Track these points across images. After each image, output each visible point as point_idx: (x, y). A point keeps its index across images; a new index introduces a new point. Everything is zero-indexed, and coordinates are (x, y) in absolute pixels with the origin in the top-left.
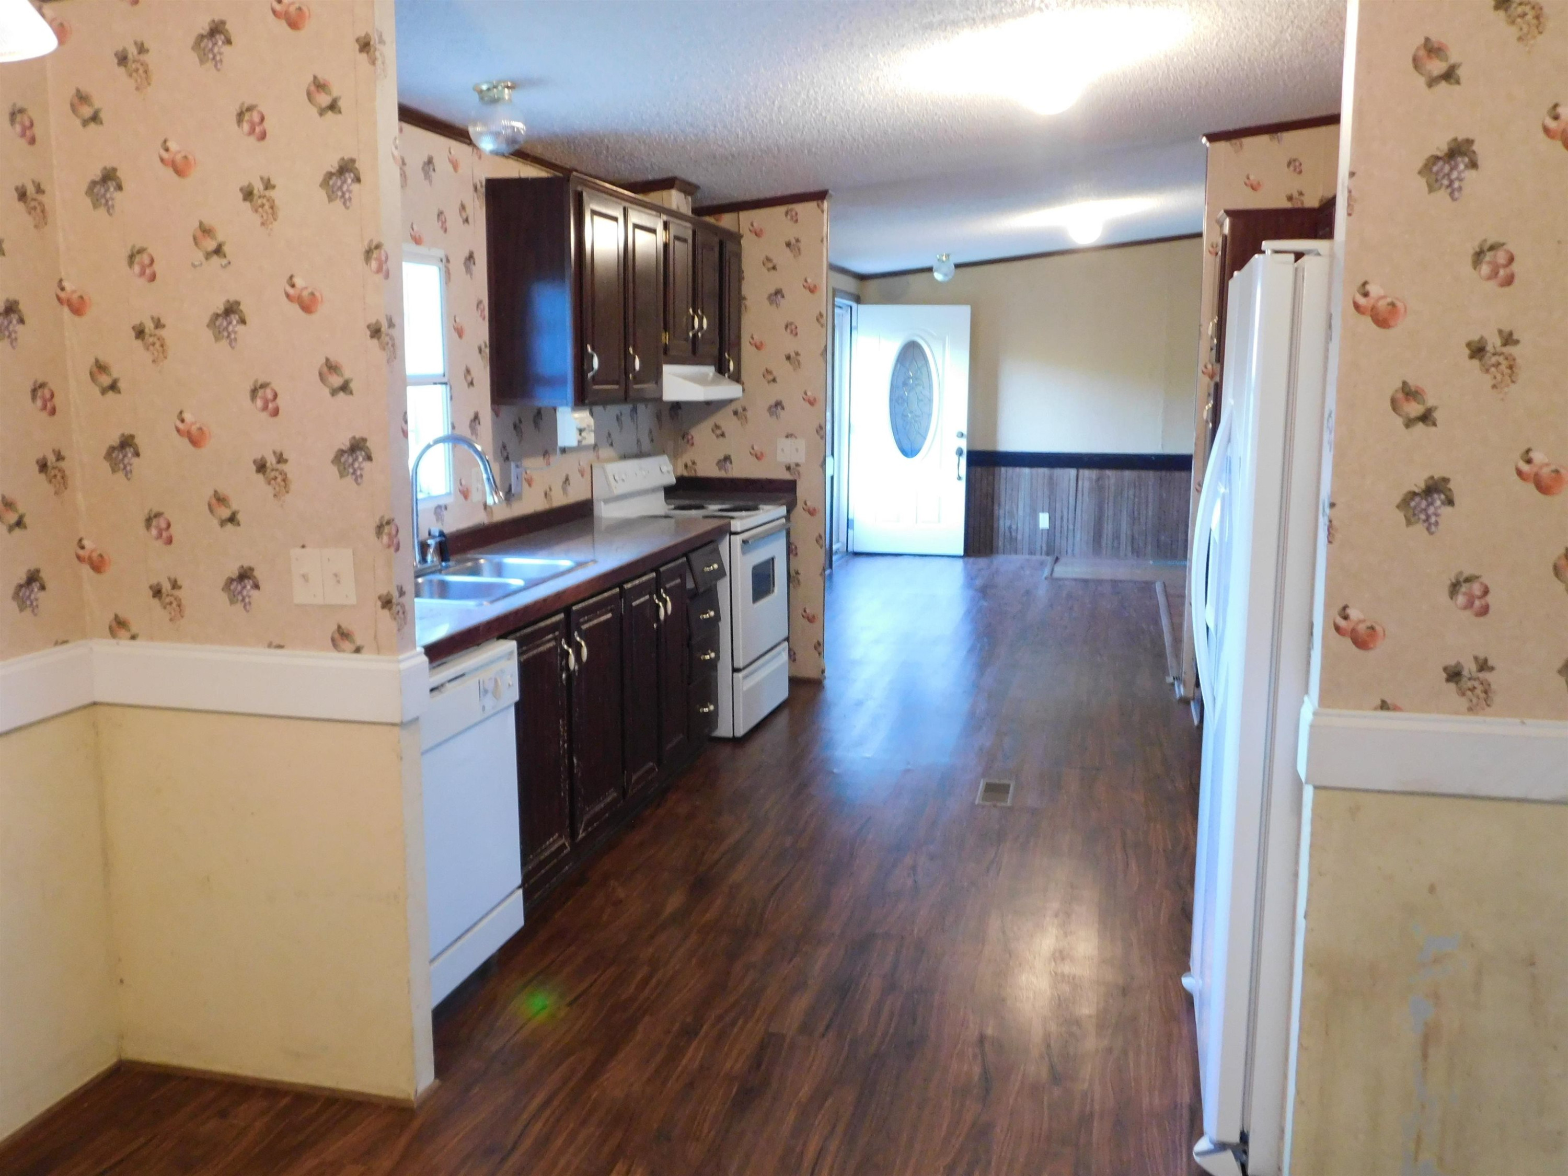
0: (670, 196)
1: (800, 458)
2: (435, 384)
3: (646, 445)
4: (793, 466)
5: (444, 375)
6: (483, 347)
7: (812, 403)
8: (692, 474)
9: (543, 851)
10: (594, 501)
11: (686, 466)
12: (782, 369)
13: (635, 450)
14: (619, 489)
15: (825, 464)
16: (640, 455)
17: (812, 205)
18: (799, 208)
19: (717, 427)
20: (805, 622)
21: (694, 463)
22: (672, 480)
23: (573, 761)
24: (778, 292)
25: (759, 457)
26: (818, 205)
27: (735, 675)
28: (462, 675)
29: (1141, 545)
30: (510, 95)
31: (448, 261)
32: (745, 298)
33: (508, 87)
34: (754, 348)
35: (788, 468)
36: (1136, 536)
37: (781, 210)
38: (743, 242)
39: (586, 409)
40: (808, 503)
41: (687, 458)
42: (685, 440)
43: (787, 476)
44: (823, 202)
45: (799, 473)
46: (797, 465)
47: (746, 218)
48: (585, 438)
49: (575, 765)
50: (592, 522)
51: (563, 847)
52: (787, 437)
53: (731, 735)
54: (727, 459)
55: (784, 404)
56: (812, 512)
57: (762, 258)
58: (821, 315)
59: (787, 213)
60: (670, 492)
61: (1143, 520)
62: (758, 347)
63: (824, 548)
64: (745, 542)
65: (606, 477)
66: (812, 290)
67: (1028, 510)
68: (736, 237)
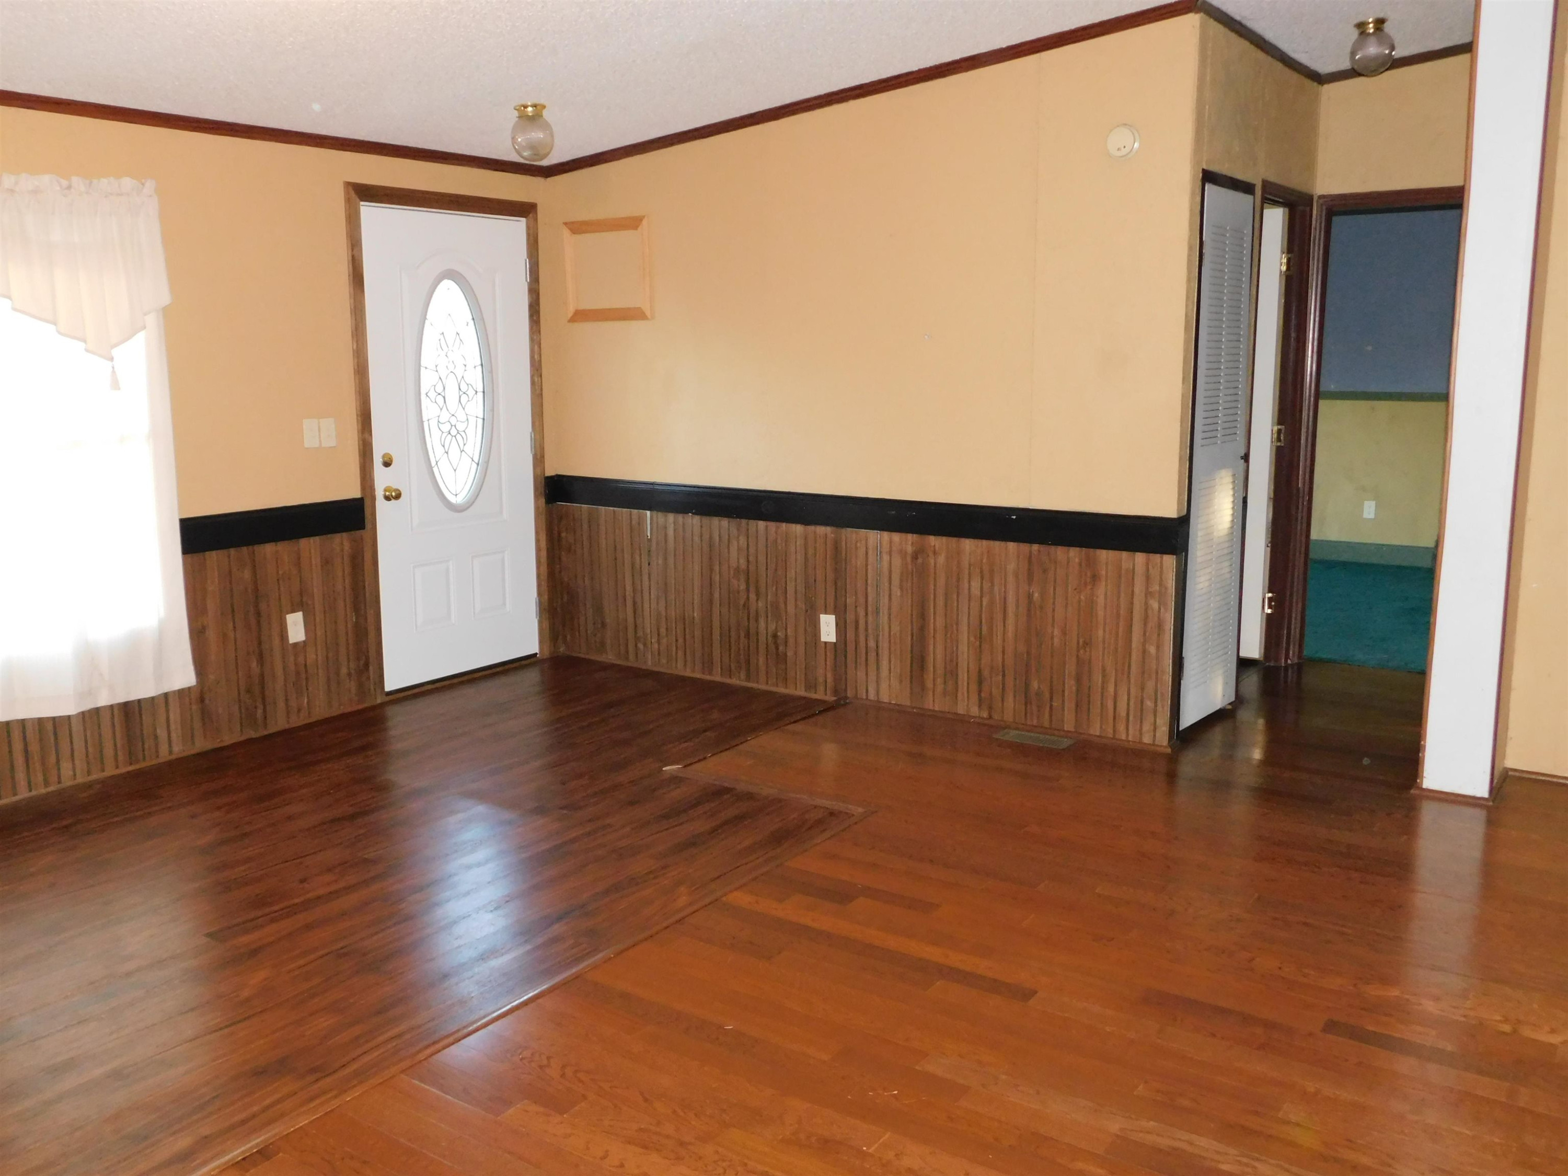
29: (996, 692)
36: (986, 673)
61: (998, 641)
67: (802, 605)
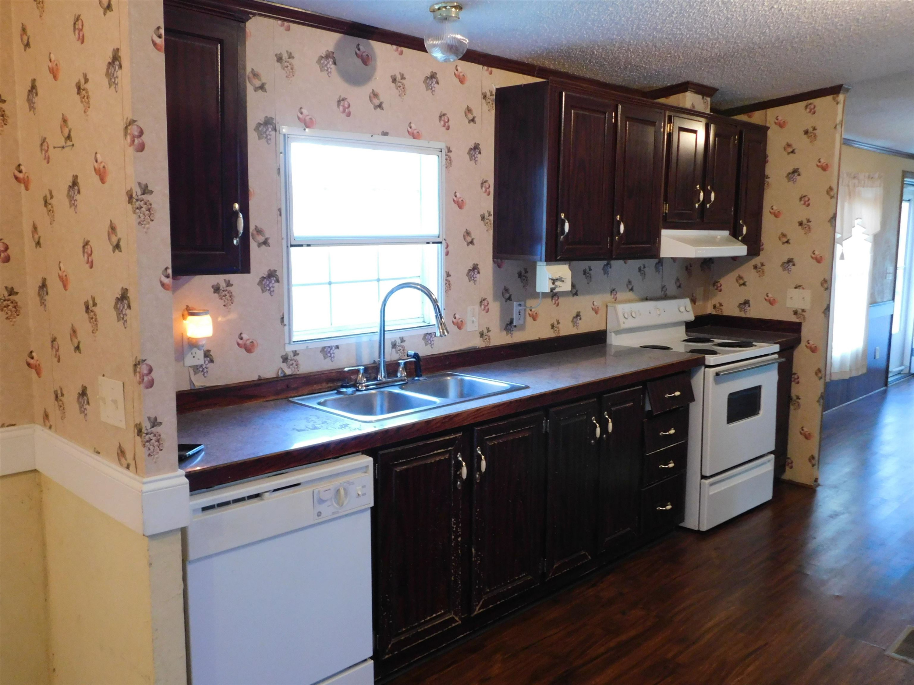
0: (685, 97)
1: (806, 305)
2: (428, 243)
3: (672, 289)
4: (800, 311)
5: (439, 237)
6: (487, 215)
7: (819, 260)
8: (719, 313)
9: (420, 625)
10: (608, 331)
11: (715, 307)
12: (795, 233)
13: (660, 294)
14: (630, 323)
15: (829, 311)
16: (665, 297)
17: (829, 99)
18: (817, 102)
19: (740, 277)
20: (802, 438)
21: (721, 305)
22: (691, 317)
23: (471, 551)
24: (796, 171)
25: (772, 302)
26: (834, 99)
27: (703, 481)
28: (298, 484)
30: (457, 14)
31: (449, 151)
32: (768, 177)
33: (455, 7)
34: (773, 216)
35: (795, 313)
37: (803, 104)
38: (769, 132)
39: (565, 264)
40: (811, 342)
41: (715, 301)
42: (716, 287)
43: (794, 319)
44: (838, 96)
45: (804, 318)
46: (803, 311)
47: (772, 113)
48: (556, 286)
49: (474, 555)
50: (605, 347)
51: (452, 620)
52: (796, 288)
53: (696, 529)
54: (746, 302)
55: (795, 261)
56: (814, 350)
57: (784, 144)
58: (831, 189)
59: (806, 107)
60: (689, 326)
62: (777, 215)
63: (822, 380)
64: (717, 374)
65: (617, 314)
66: (824, 168)
68: (762, 130)
